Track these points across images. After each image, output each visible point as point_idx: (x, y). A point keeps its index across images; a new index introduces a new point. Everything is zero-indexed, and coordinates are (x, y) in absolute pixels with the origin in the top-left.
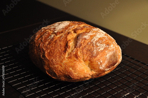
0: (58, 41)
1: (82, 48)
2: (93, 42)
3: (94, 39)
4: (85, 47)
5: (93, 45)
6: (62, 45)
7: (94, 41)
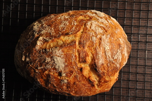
0: (77, 82)
1: (106, 74)
2: (111, 60)
3: (109, 56)
4: (108, 71)
5: (112, 63)
6: (85, 83)
7: (109, 58)
